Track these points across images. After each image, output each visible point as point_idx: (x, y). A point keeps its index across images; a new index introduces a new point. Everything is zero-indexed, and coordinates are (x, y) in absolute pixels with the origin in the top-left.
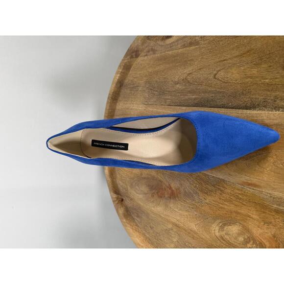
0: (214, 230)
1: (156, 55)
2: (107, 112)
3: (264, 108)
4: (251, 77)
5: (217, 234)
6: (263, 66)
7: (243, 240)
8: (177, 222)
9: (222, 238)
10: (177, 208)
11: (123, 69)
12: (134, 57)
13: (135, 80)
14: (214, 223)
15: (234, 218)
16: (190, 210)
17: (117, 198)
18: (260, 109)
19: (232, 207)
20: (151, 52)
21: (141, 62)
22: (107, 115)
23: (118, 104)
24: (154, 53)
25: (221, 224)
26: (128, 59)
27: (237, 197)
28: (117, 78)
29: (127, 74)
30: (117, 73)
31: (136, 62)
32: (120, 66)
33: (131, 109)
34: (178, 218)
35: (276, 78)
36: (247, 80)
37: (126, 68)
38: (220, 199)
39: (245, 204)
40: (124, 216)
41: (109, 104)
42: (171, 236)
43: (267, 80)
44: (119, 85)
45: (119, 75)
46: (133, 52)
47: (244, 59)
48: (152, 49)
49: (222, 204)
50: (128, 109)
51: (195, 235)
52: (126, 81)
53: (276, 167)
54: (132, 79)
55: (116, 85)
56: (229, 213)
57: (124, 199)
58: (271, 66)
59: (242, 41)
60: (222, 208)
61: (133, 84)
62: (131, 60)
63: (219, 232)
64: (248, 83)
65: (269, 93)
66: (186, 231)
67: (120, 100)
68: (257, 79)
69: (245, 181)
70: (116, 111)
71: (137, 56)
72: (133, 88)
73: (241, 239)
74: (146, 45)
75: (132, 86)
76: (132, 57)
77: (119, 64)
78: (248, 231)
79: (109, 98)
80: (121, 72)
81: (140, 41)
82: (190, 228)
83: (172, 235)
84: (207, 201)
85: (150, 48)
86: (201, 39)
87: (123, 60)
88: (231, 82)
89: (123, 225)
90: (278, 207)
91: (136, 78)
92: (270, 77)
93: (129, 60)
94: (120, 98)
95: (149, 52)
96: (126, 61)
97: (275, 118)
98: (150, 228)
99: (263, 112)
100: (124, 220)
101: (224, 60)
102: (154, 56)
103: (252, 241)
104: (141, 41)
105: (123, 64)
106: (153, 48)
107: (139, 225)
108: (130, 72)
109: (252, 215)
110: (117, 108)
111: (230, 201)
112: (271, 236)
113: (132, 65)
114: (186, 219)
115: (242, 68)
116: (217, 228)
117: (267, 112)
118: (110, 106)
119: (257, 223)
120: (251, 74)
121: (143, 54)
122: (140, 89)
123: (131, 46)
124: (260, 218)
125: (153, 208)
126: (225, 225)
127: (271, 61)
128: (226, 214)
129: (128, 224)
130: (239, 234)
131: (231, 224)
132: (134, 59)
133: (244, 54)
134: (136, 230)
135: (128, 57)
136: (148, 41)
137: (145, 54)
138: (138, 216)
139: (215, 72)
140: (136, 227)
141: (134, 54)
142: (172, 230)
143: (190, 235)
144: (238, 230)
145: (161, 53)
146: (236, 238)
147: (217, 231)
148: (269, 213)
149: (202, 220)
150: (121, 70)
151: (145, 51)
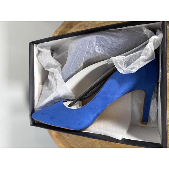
12: (69, 27)
20: (83, 27)
40: (57, 137)
62: (67, 29)
71: (71, 27)
76: (67, 27)
87: (59, 28)
89: (56, 143)
93: (65, 29)
95: (81, 26)
96: (62, 29)
100: (57, 140)
105: (59, 31)
106: (85, 24)
107: (69, 141)
129: (60, 141)
132: (69, 29)
134: (67, 145)
135: (64, 27)
140: (67, 143)
151: (77, 25)
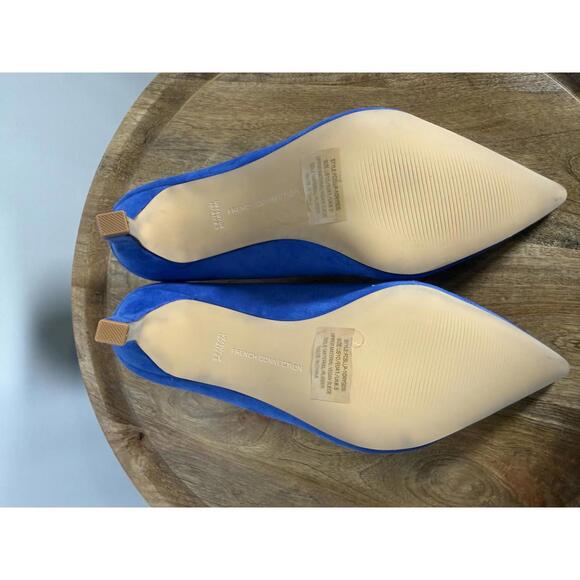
0: (406, 479)
5: (413, 486)
7: (470, 489)
8: (312, 473)
9: (423, 491)
10: (312, 441)
11: (162, 99)
13: (197, 133)
14: (405, 464)
17: (126, 433)
21: (220, 93)
24: (261, 81)
25: (422, 465)
28: (139, 118)
29: (170, 115)
30: (138, 105)
31: (200, 91)
34: (315, 463)
37: (170, 98)
40: (150, 477)
44: (140, 138)
45: (144, 112)
51: (358, 495)
52: (165, 133)
54: (183, 128)
55: (134, 135)
57: (147, 432)
58: (541, 160)
61: (190, 143)
63: (417, 480)
66: (334, 488)
72: (187, 151)
73: (466, 488)
75: (185, 147)
78: (482, 470)
80: (154, 106)
82: (346, 481)
90: (542, 420)
91: (201, 128)
97: (543, 257)
98: (230, 496)
103: (489, 490)
108: (182, 111)
114: (336, 462)
116: (414, 473)
124: (507, 443)
125: (242, 448)
126: (431, 464)
127: (543, 150)
130: (462, 480)
131: (446, 462)
138: (194, 471)
142: (297, 490)
144: (462, 471)
145: (281, 83)
146: (455, 489)
147: (413, 479)
150: (152, 102)
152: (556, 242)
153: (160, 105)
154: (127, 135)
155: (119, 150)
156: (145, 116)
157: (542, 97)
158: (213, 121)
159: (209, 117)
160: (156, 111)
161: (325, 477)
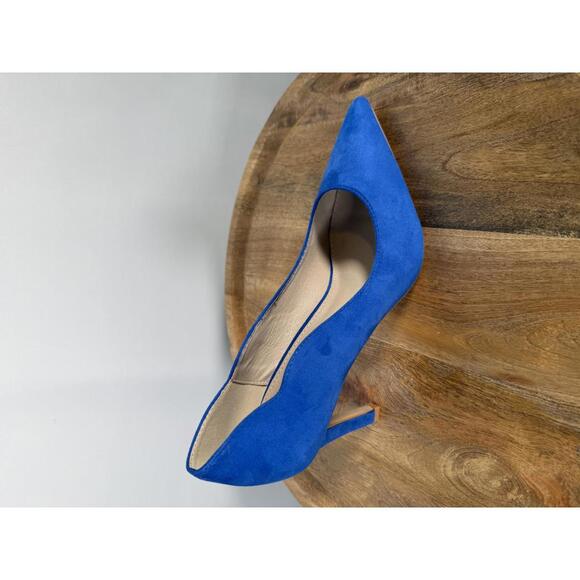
0: (445, 466)
1: (329, 123)
2: (234, 234)
3: (539, 230)
4: (514, 169)
5: (450, 474)
6: (538, 147)
7: (499, 484)
8: (373, 451)
9: (459, 481)
11: (265, 149)
12: (285, 124)
13: (289, 170)
14: (443, 452)
15: (483, 443)
16: (397, 428)
18: (531, 232)
19: (479, 423)
20: (318, 116)
21: (300, 135)
22: (233, 240)
23: (254, 218)
24: (325, 119)
25: (457, 455)
26: (274, 129)
27: (489, 403)
28: (253, 166)
29: (272, 159)
30: (252, 157)
31: (289, 136)
32: (258, 143)
33: (281, 228)
34: (375, 443)
35: (563, 172)
36: (507, 175)
37: (270, 147)
38: (455, 405)
39: (503, 415)
41: (237, 219)
42: (361, 477)
43: (545, 175)
44: (256, 182)
45: (255, 161)
46: (283, 116)
47: (500, 132)
48: (320, 109)
49: (459, 416)
50: (274, 228)
51: (408, 476)
52: (270, 174)
53: (563, 346)
54: (280, 168)
55: (251, 180)
56: (474, 434)
58: (552, 148)
59: (496, 97)
60: (458, 423)
61: (285, 180)
62: (280, 131)
63: (453, 469)
64: (508, 180)
65: (549, 200)
66: (389, 467)
67: (259, 211)
68: (527, 173)
69: (504, 372)
70: (251, 232)
71: (291, 123)
72: (283, 186)
73: (496, 483)
74: (309, 101)
75: (282, 183)
76: (281, 125)
77: (255, 139)
78: (509, 467)
79: (236, 206)
80: (260, 156)
81: (296, 95)
82: (397, 462)
83: (364, 476)
84: (430, 410)
85: (317, 107)
86: (416, 92)
87: (263, 131)
88: (476, 177)
90: (565, 422)
91: (290, 166)
92: (551, 170)
93: (277, 132)
94: (259, 207)
95: (314, 115)
96: (269, 133)
97: (560, 249)
99: (538, 238)
101: (462, 135)
102: (325, 123)
103: (517, 489)
104: (299, 93)
105: (265, 140)
106: (323, 107)
108: (279, 155)
109: (516, 438)
110: (253, 226)
111: (475, 410)
112: (554, 478)
113: (282, 140)
114: (390, 444)
115: (498, 150)
116: (451, 462)
117: (545, 238)
118: (240, 222)
119: (527, 454)
120: (514, 163)
121: (302, 119)
122: (298, 188)
123: (279, 103)
124: (532, 443)
126: (465, 456)
127: (553, 138)
128: (466, 435)
130: (492, 475)
131: (477, 455)
132: (286, 129)
133: (502, 122)
135: (274, 125)
136: (312, 93)
137: (307, 119)
139: (444, 158)
141: (285, 119)
142: (363, 464)
143: (397, 475)
144: (491, 466)
146: (485, 482)
147: (449, 468)
148: (550, 433)
149: (421, 447)
150: (259, 152)
151: (306, 113)
152: (572, 233)
153: (264, 154)
154: (247, 181)
155: (244, 193)
156: (257, 165)
157: (549, 83)
158: (297, 159)
159: (295, 156)
160: (263, 159)
161: (382, 456)
